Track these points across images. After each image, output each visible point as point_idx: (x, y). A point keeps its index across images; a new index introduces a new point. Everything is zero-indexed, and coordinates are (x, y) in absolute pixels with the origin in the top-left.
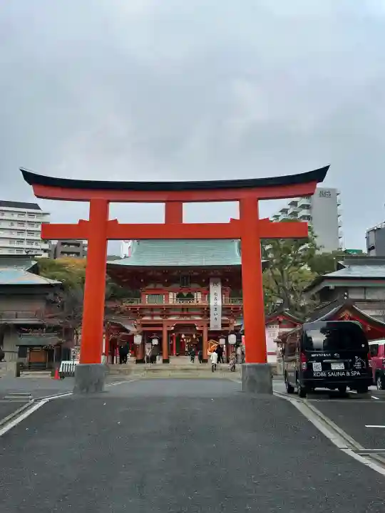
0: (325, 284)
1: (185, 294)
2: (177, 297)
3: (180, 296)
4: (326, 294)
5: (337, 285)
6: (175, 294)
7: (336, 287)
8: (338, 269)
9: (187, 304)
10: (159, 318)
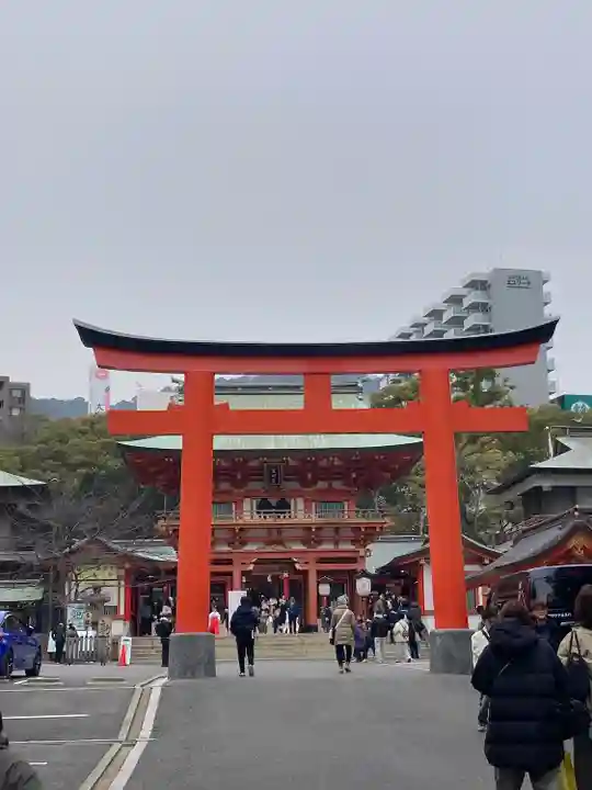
0: (534, 482)
1: (273, 502)
2: (260, 507)
3: (264, 506)
4: (535, 501)
5: (554, 484)
6: (255, 502)
7: (554, 487)
8: (556, 454)
9: (278, 521)
10: (226, 548)
